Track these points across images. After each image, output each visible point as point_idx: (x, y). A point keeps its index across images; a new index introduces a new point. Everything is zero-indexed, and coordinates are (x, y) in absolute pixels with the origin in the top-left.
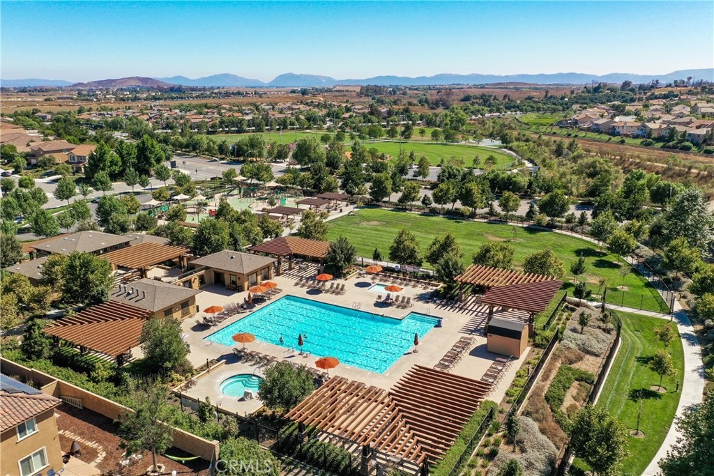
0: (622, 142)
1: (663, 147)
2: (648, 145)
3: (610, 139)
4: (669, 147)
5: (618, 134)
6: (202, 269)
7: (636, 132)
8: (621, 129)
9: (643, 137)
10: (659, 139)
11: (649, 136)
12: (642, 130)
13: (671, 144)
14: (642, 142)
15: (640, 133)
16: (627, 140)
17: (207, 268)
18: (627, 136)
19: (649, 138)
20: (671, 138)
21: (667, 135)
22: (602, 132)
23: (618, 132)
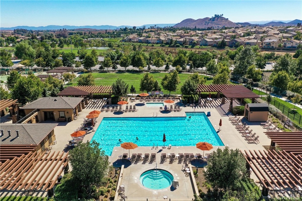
0: (153, 46)
1: (169, 47)
2: (163, 46)
3: (148, 45)
4: (172, 46)
5: (150, 43)
6: (35, 112)
7: (156, 42)
8: (150, 41)
9: (160, 43)
10: (167, 44)
11: (162, 43)
12: (159, 41)
13: (172, 45)
14: (161, 45)
15: (158, 42)
16: (154, 45)
17: (38, 110)
18: (154, 43)
19: (163, 43)
20: (171, 43)
21: (170, 42)
22: (143, 43)
23: (150, 42)
